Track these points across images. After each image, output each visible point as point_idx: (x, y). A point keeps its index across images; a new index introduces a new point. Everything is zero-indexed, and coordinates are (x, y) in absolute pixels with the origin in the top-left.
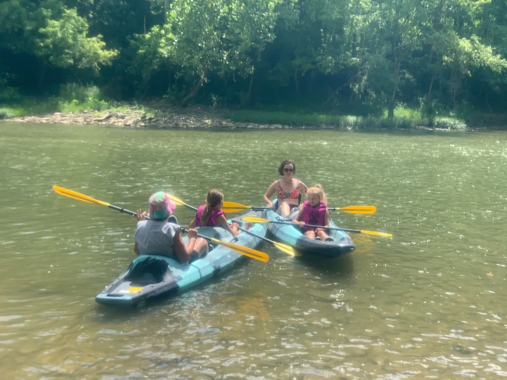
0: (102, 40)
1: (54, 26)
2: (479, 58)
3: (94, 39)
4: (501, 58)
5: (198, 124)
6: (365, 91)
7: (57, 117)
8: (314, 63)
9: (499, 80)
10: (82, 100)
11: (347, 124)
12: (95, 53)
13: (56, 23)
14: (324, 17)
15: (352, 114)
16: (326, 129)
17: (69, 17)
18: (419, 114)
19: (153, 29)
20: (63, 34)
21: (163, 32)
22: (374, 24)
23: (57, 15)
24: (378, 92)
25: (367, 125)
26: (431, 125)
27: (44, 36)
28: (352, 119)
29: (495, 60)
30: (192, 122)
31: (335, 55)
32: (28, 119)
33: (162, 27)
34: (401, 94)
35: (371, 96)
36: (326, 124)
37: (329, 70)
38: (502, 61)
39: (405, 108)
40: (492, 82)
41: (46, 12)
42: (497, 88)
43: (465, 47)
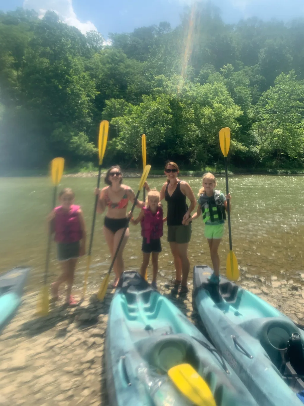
0: (93, 144)
1: (75, 139)
2: (237, 147)
3: (90, 144)
4: (246, 147)
5: (136, 176)
6: (195, 161)
7: (79, 175)
8: (175, 151)
9: (244, 156)
10: (87, 168)
11: (189, 174)
12: (91, 149)
13: (77, 138)
14: (179, 133)
15: (191, 170)
16: (182, 176)
17: (81, 136)
18: (215, 169)
19: (113, 139)
20: (80, 142)
21: (117, 140)
22: (197, 136)
23: (76, 135)
24: (199, 161)
25: (197, 174)
26: (220, 173)
27: (73, 143)
28: (191, 172)
29: (243, 148)
30: (132, 175)
31: (183, 147)
32: (69, 175)
33: (116, 139)
34: (208, 162)
35: (197, 163)
36: (182, 174)
37: (181, 153)
38: (246, 148)
39: (209, 167)
40: (242, 156)
41: (72, 134)
42: (243, 159)
43: (233, 144)
